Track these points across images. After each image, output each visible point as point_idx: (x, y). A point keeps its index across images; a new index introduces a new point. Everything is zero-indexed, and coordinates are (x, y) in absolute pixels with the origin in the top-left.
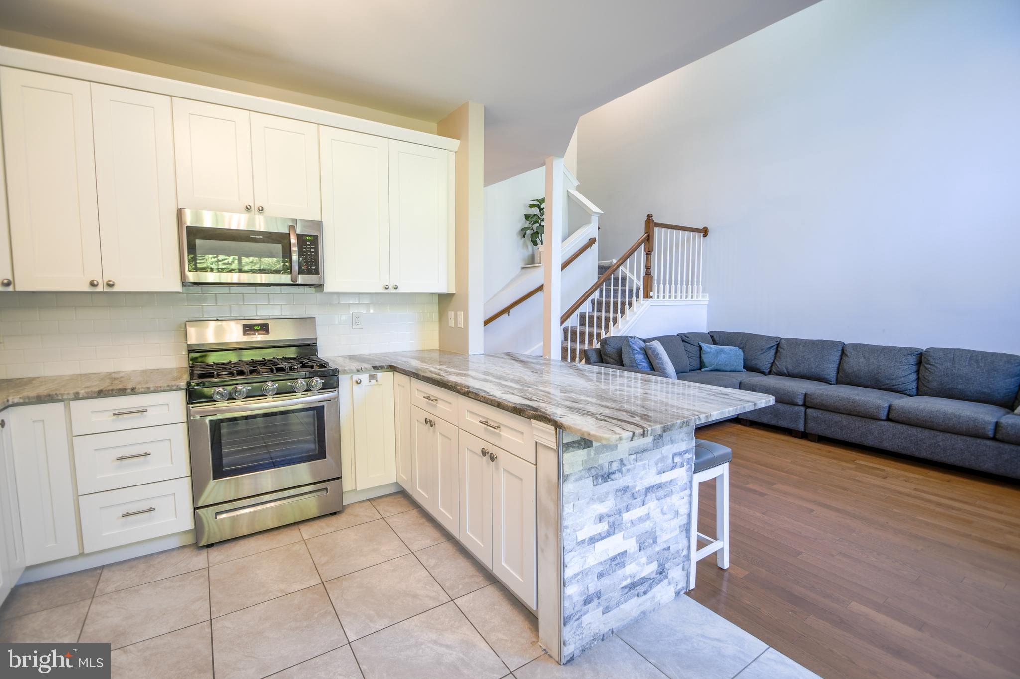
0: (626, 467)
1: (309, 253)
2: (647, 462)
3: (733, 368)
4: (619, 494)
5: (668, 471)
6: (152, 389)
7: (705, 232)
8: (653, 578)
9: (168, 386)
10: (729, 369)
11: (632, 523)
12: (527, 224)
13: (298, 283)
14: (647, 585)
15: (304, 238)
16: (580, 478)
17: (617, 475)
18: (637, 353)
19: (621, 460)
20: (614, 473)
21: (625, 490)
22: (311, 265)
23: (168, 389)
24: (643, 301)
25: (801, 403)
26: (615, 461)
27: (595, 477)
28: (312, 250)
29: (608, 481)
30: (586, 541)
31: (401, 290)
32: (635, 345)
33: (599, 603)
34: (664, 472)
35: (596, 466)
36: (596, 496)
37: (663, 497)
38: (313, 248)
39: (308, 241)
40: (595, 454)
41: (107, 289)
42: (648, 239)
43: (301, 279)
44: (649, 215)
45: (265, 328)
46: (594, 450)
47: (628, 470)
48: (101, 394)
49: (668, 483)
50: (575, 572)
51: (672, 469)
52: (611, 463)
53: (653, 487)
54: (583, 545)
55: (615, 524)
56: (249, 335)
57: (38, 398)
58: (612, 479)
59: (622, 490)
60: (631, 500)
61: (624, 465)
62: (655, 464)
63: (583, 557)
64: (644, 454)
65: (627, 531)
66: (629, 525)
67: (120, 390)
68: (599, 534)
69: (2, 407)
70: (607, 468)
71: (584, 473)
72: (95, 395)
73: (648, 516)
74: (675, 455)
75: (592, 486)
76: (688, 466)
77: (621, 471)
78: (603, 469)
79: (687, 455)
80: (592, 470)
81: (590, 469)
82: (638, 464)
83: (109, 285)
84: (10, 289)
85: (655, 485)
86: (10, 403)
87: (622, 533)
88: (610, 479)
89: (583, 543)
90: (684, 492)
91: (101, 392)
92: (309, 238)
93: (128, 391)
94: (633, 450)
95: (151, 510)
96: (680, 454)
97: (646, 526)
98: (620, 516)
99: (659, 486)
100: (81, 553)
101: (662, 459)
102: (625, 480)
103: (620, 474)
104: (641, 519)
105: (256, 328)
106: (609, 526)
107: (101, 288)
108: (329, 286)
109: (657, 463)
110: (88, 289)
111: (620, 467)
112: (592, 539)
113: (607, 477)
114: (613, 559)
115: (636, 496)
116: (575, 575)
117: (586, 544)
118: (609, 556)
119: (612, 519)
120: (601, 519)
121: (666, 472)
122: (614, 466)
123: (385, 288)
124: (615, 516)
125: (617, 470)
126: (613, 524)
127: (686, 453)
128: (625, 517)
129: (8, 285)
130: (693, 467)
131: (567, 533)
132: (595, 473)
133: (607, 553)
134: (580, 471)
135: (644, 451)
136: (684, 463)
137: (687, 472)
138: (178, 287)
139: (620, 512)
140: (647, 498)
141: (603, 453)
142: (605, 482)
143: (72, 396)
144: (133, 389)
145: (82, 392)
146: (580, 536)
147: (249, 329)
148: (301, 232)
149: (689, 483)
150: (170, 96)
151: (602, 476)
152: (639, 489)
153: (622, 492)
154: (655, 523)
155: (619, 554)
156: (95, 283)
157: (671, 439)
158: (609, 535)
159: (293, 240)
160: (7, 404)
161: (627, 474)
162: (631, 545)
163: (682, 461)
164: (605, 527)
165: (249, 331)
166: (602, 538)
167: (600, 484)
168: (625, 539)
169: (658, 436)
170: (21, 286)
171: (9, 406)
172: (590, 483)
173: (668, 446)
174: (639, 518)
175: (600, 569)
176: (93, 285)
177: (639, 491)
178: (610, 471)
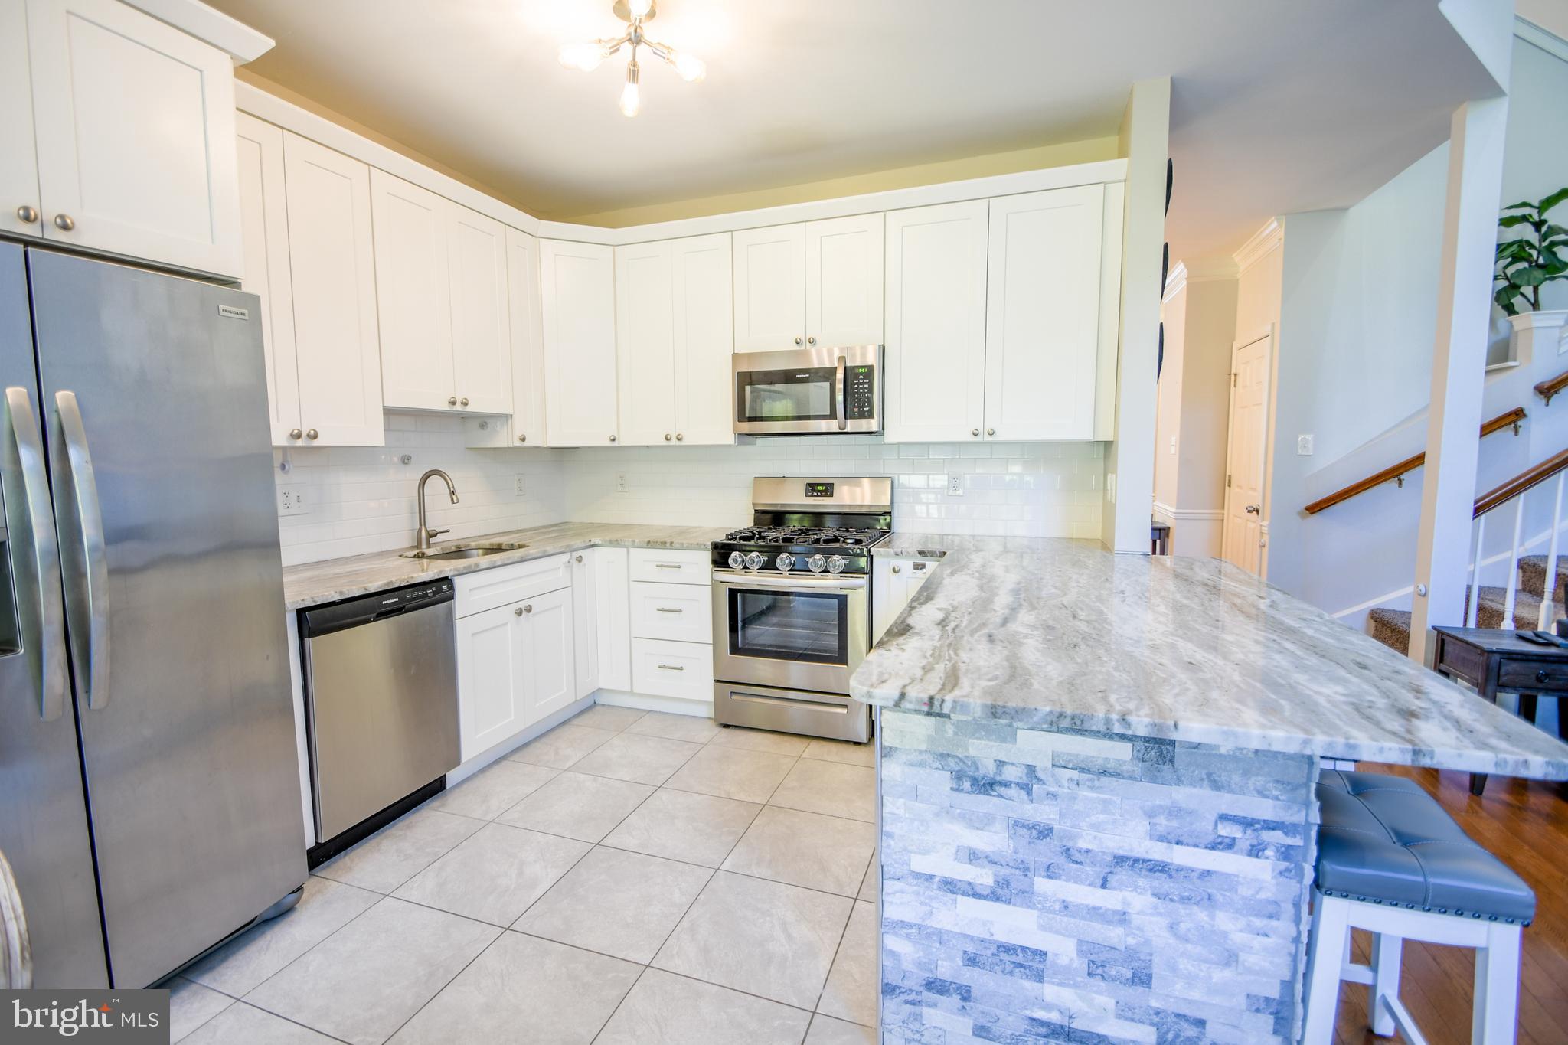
0: (1045, 787)
1: (861, 391)
2: (1117, 799)
4: (1023, 832)
5: (1198, 847)
6: (685, 546)
9: (698, 544)
11: (1066, 907)
13: (846, 431)
15: (856, 371)
16: (921, 764)
17: (1013, 792)
19: (1031, 769)
20: (1006, 785)
21: (1045, 832)
22: (864, 406)
23: (697, 547)
26: (1013, 764)
27: (959, 776)
28: (866, 386)
29: (991, 796)
30: (936, 880)
31: (1001, 436)
33: (964, 1007)
34: (1177, 844)
35: (960, 756)
36: (958, 811)
37: (1176, 898)
38: (866, 383)
39: (861, 374)
40: (956, 734)
41: (678, 443)
43: (852, 425)
45: (827, 490)
46: (953, 724)
47: (1053, 796)
48: (649, 544)
49: (1195, 874)
50: (907, 920)
51: (1214, 849)
52: (1001, 764)
53: (1136, 860)
54: (927, 884)
55: (1013, 884)
56: (812, 496)
57: (610, 541)
58: (1000, 796)
59: (1033, 827)
60: (1062, 860)
61: (1039, 780)
62: (1145, 813)
63: (926, 904)
64: (1103, 779)
65: (1051, 916)
66: (1057, 906)
67: (662, 543)
68: (970, 884)
69: (583, 545)
70: (988, 769)
71: (929, 758)
72: (645, 545)
73: (1122, 918)
74: (1224, 818)
75: (948, 789)
76: (1284, 865)
77: (1026, 788)
78: (978, 769)
79: (1278, 834)
80: (950, 760)
81: (944, 756)
82: (1085, 793)
83: (679, 439)
84: (616, 444)
85: (1144, 861)
86: (592, 543)
87: (1035, 913)
88: (994, 793)
89: (927, 880)
90: (1265, 921)
91: (649, 542)
92: (860, 370)
93: (668, 545)
94: (1070, 761)
95: (681, 669)
96: (1247, 823)
97: (1115, 935)
98: (1026, 875)
99: (1160, 868)
100: (632, 691)
101: (1174, 811)
102: (1043, 813)
103: (1023, 793)
104: (1095, 913)
105: (820, 488)
106: (997, 882)
107: (674, 442)
108: (890, 436)
109: (1150, 814)
110: (665, 443)
111: (1025, 780)
112: (950, 883)
113: (987, 786)
114: (1008, 949)
115: (1078, 857)
116: (905, 924)
117: (935, 887)
118: (992, 935)
119: (1004, 872)
120: (973, 857)
121: (1188, 845)
122: (1011, 774)
123: (975, 435)
124: (1013, 871)
125: (1017, 784)
126: (1008, 884)
127: (1274, 829)
128: (1042, 885)
129: (614, 440)
130: (1309, 875)
131: (889, 846)
132: (957, 768)
133: (989, 929)
134: (921, 752)
135: (1105, 773)
136: (1263, 850)
137: (1281, 879)
138: (729, 439)
139: (1027, 869)
140: (1117, 877)
141: (978, 739)
142: (980, 793)
143: (630, 544)
144: (671, 543)
145: (637, 541)
146: (919, 864)
147: (813, 489)
148: (850, 364)
149: (1288, 909)
150: (732, 231)
151: (975, 781)
152: (1090, 847)
153: (1034, 832)
154: (1147, 942)
155: (1023, 949)
156: (669, 437)
157: (1209, 775)
158: (994, 897)
159: (840, 375)
160: (589, 544)
161: (1049, 801)
162: (1063, 950)
163: (1255, 842)
164: (984, 877)
165: (813, 490)
166: (977, 896)
167: (968, 793)
168: (1043, 928)
169: (1153, 753)
170: (623, 441)
171: (593, 546)
172: (943, 781)
173: (1195, 791)
174: (1087, 906)
175: (971, 948)
176: (667, 439)
177: (1088, 851)
178: (998, 778)
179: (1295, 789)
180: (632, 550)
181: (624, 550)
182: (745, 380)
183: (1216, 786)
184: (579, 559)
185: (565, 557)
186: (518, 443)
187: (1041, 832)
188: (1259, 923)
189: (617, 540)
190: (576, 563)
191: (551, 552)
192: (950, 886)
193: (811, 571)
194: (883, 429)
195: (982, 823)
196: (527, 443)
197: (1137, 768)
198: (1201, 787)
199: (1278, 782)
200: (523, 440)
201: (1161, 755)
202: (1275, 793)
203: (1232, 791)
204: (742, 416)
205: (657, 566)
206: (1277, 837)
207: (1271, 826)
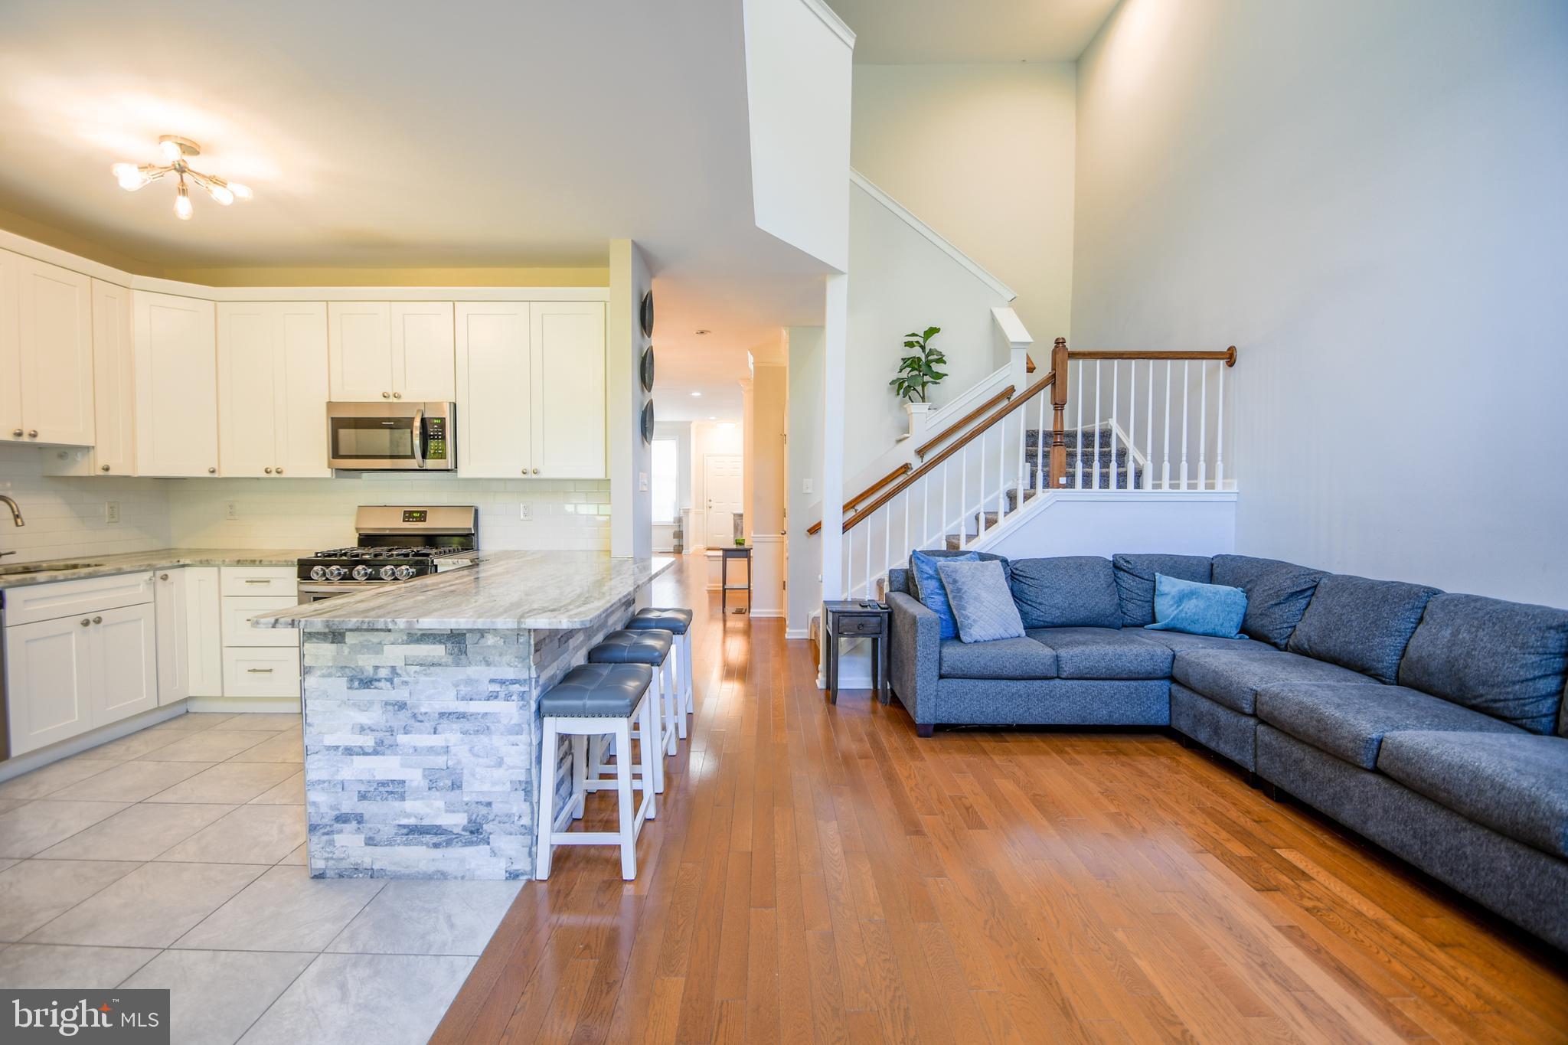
0: (402, 678)
2: (440, 679)
4: (390, 708)
5: (481, 700)
6: (274, 563)
7: (1230, 357)
8: (456, 834)
9: (285, 561)
11: (416, 750)
12: (904, 375)
13: (424, 468)
14: (444, 838)
15: (432, 421)
16: (330, 675)
17: (382, 684)
19: (393, 668)
20: (379, 680)
21: (402, 706)
23: (284, 563)
24: (1043, 492)
25: (1248, 710)
26: (383, 667)
27: (351, 680)
28: (440, 433)
29: (370, 688)
30: (341, 749)
31: (544, 475)
33: (359, 828)
34: (471, 700)
35: (352, 666)
36: (351, 701)
37: (472, 732)
38: (440, 432)
39: (436, 424)
40: (350, 653)
41: (278, 476)
42: (1055, 380)
43: (430, 463)
44: (1057, 339)
45: (422, 516)
46: (347, 647)
47: (406, 683)
48: (239, 563)
49: (480, 716)
50: (322, 778)
51: (488, 700)
52: (376, 668)
53: (450, 714)
54: (335, 753)
55: (386, 742)
56: (408, 521)
57: (201, 562)
58: (376, 688)
59: (396, 704)
60: (412, 722)
61: (397, 674)
62: (453, 685)
63: (334, 766)
64: (431, 668)
65: (407, 757)
66: (411, 751)
67: (251, 561)
68: (361, 747)
69: (169, 564)
70: (369, 672)
71: (333, 671)
72: (235, 564)
73: (446, 750)
74: (492, 681)
75: (345, 688)
76: (521, 703)
77: (390, 680)
78: (363, 673)
79: (517, 686)
80: (347, 670)
81: (343, 668)
82: (422, 678)
83: (278, 472)
84: (216, 475)
85: (454, 713)
86: (181, 563)
87: (399, 757)
88: (372, 687)
89: (335, 750)
90: (516, 737)
91: (239, 561)
92: (435, 421)
93: (257, 563)
94: (415, 660)
95: (270, 671)
96: (502, 682)
97: (440, 761)
98: (392, 735)
99: (462, 716)
100: (223, 696)
101: (469, 682)
102: (400, 694)
103: (388, 683)
104: (431, 750)
105: (415, 515)
106: (376, 743)
107: (274, 475)
108: (463, 472)
109: (456, 685)
110: (265, 475)
111: (391, 676)
112: (349, 749)
113: (367, 683)
114: (383, 784)
115: (420, 718)
116: (320, 782)
117: (340, 753)
118: (374, 777)
119: (380, 735)
120: (362, 729)
121: (476, 700)
122: (383, 673)
123: (524, 473)
124: (385, 734)
125: (385, 679)
126: (382, 742)
127: (515, 684)
128: (402, 739)
129: (213, 472)
130: (534, 706)
131: (311, 732)
132: (351, 675)
133: (372, 774)
134: (329, 667)
135: (433, 665)
136: (511, 696)
137: (521, 711)
138: (327, 473)
139: (392, 731)
140: (441, 726)
141: (363, 654)
142: (364, 688)
143: (220, 563)
144: (261, 561)
145: (227, 560)
146: (329, 740)
147: (409, 515)
148: (426, 416)
149: (525, 726)
150: (327, 301)
151: (361, 681)
152: (427, 710)
153: (396, 707)
154: (459, 762)
155: (393, 781)
156: (269, 470)
157: (484, 658)
158: (376, 753)
159: (417, 423)
160: (177, 564)
161: (404, 687)
162: (414, 777)
163: (507, 692)
164: (368, 741)
165: (409, 517)
166: (366, 754)
167: (356, 689)
168: (403, 765)
169: (456, 650)
170: (224, 473)
171: (184, 566)
172: (343, 682)
173: (479, 668)
174: (427, 747)
175: (363, 788)
176: (267, 472)
177: (426, 713)
178: (376, 677)
179: (524, 660)
180: (224, 569)
181: (215, 569)
182: (338, 425)
183: (488, 664)
184: (165, 578)
185: (147, 575)
186: (101, 473)
187: (400, 706)
188: (513, 738)
189: (207, 561)
190: (160, 582)
191: (129, 570)
192: (349, 751)
193: (384, 580)
194: (456, 468)
195: (365, 707)
196: (111, 473)
197: (449, 659)
198: (481, 666)
199: (516, 657)
200: (107, 469)
201: (460, 650)
202: (516, 664)
203: (495, 666)
204: (336, 453)
205: (247, 582)
206: (516, 688)
207: (514, 682)
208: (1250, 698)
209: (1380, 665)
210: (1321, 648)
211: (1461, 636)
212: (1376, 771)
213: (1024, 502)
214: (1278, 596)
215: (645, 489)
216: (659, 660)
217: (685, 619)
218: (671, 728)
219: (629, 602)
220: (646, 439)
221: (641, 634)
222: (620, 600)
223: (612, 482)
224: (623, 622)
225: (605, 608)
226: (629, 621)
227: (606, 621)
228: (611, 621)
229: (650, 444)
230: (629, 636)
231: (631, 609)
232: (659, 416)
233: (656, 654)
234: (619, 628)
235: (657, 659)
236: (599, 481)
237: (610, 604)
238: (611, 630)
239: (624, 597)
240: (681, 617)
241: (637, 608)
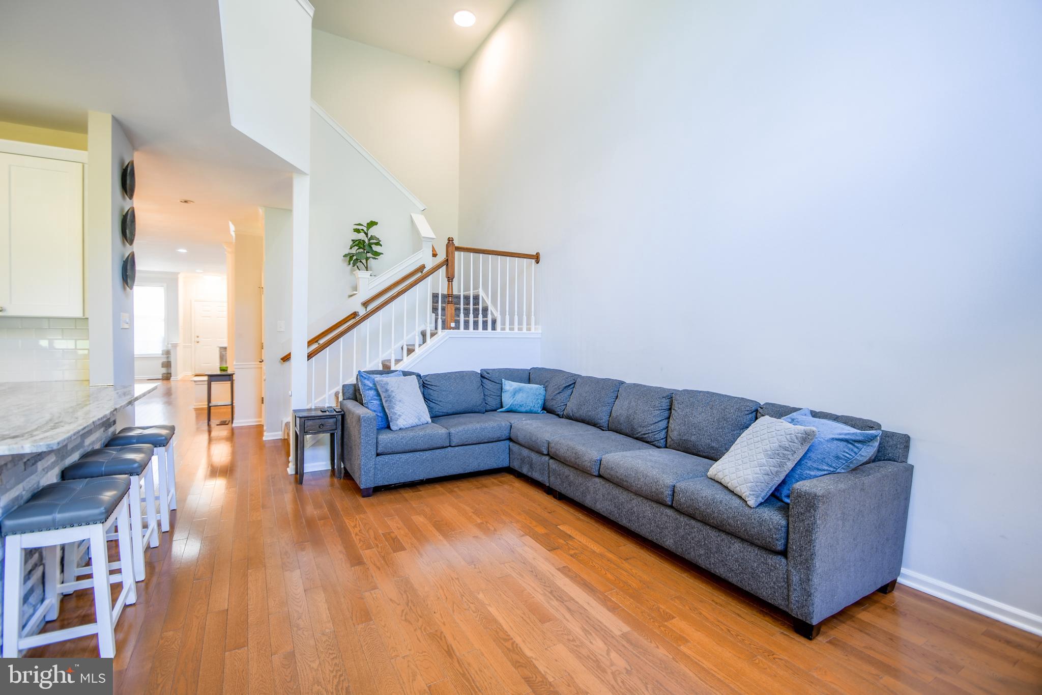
3: (528, 409)
7: (537, 258)
10: (524, 410)
12: (354, 251)
18: (369, 389)
24: (442, 332)
25: (545, 452)
31: (11, 313)
32: (368, 380)
42: (448, 263)
44: (449, 238)
208: (546, 445)
209: (601, 421)
210: (577, 415)
211: (632, 404)
212: (600, 476)
213: (431, 338)
214: (559, 389)
215: (126, 326)
216: (139, 470)
217: (168, 434)
218: (153, 525)
219: (108, 423)
220: (127, 285)
221: (121, 450)
222: (93, 422)
223: (90, 320)
224: (103, 441)
225: (75, 431)
226: (109, 439)
227: (83, 442)
228: (88, 441)
229: (131, 288)
230: (107, 453)
231: (111, 430)
232: (141, 266)
233: (136, 465)
234: (97, 446)
235: (138, 469)
236: (76, 319)
237: (82, 427)
238: (90, 449)
239: (99, 419)
240: (164, 432)
241: (118, 428)
